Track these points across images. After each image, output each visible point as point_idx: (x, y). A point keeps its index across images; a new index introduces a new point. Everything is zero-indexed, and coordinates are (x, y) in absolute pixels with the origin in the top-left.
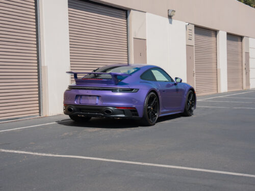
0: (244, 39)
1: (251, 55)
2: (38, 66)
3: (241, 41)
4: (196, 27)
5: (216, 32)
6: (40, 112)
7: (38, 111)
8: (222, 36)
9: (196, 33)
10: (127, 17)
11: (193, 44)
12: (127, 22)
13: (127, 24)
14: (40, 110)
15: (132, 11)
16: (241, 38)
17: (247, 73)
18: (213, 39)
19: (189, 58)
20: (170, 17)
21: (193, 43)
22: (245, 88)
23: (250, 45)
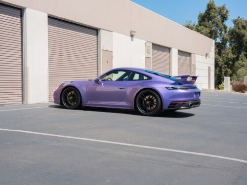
0: (192, 55)
1: (197, 67)
2: (22, 67)
3: (190, 56)
4: (153, 44)
5: (169, 49)
6: (22, 101)
7: (21, 100)
8: (174, 52)
9: (153, 48)
10: (97, 34)
11: (151, 57)
12: (97, 38)
13: (97, 40)
14: (23, 99)
15: (101, 30)
16: (189, 54)
18: (168, 54)
20: (132, 36)
21: (150, 55)
23: (197, 60)
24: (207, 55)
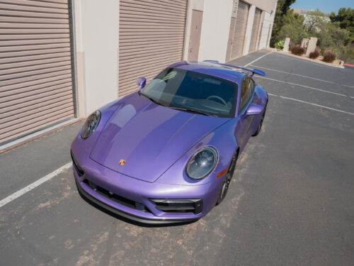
0: (263, 13)
1: (264, 25)
3: (261, 14)
5: (249, 6)
6: (75, 113)
7: (73, 111)
8: (253, 9)
9: (239, 6)
14: (75, 109)
17: (260, 39)
18: (246, 11)
19: (231, 28)
21: (235, 16)
22: (256, 50)
23: (265, 18)
24: (272, 12)
